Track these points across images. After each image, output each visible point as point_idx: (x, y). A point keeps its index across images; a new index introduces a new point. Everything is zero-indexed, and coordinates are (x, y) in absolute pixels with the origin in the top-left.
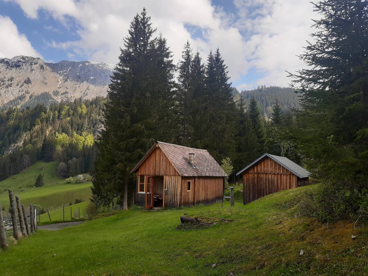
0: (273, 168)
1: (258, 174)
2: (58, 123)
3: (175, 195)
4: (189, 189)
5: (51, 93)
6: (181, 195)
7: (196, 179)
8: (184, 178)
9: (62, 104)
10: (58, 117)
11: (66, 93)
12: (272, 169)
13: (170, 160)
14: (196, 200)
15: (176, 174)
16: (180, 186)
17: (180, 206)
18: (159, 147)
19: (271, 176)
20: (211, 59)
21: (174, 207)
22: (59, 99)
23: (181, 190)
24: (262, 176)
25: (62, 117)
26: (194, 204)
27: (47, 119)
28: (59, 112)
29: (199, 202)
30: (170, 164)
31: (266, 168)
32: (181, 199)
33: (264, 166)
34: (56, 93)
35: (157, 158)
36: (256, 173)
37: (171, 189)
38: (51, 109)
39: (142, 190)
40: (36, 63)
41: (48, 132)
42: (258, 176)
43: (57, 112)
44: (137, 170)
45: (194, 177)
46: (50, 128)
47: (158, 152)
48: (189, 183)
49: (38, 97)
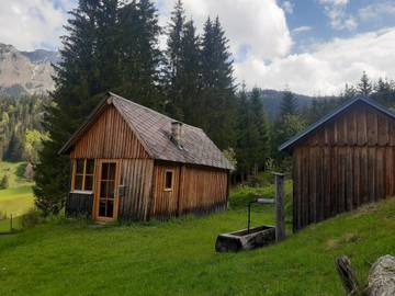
0: (373, 132)
1: (333, 146)
2: (29, 118)
3: (139, 196)
4: (169, 185)
5: (23, 85)
6: (151, 196)
7: (184, 169)
8: (159, 163)
9: (34, 98)
10: (30, 111)
11: (41, 85)
12: (370, 134)
13: (132, 128)
14: (181, 208)
15: (143, 155)
16: (150, 180)
17: (148, 219)
18: (112, 104)
19: (368, 152)
20: (208, 28)
21: (136, 220)
22: (31, 92)
23: (153, 186)
24: (342, 151)
25: (33, 111)
26: (177, 215)
27: (16, 114)
28: (31, 105)
29: (186, 211)
30: (133, 136)
31: (354, 133)
32: (150, 204)
33: (350, 128)
34: (29, 86)
35: (109, 125)
36: (327, 145)
37: (133, 185)
38: (21, 102)
39: (78, 187)
40: (7, 51)
41: (16, 129)
42: (331, 152)
43: (27, 106)
44: (71, 149)
45: (179, 165)
46: (20, 123)
47: (110, 115)
48: (169, 175)
49: (8, 89)
